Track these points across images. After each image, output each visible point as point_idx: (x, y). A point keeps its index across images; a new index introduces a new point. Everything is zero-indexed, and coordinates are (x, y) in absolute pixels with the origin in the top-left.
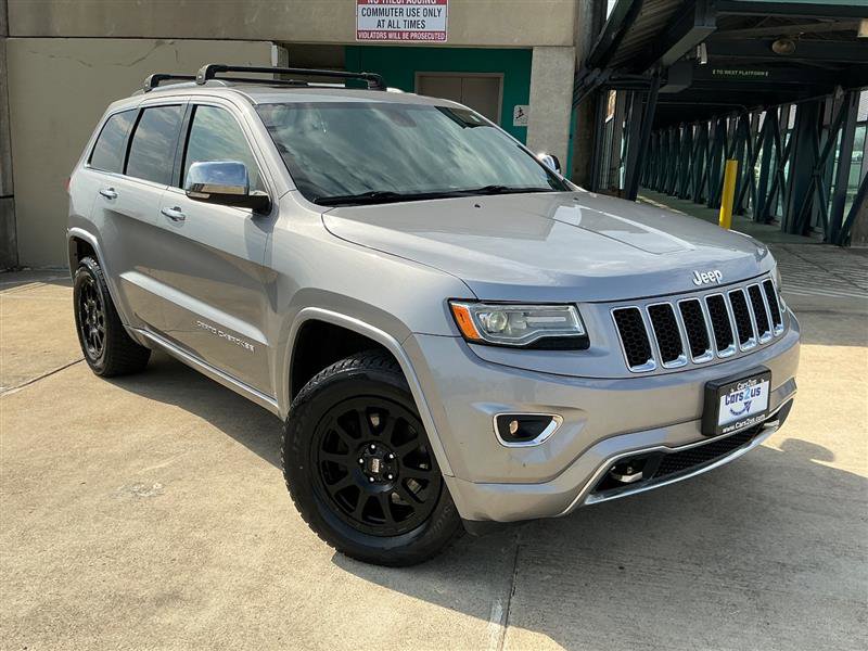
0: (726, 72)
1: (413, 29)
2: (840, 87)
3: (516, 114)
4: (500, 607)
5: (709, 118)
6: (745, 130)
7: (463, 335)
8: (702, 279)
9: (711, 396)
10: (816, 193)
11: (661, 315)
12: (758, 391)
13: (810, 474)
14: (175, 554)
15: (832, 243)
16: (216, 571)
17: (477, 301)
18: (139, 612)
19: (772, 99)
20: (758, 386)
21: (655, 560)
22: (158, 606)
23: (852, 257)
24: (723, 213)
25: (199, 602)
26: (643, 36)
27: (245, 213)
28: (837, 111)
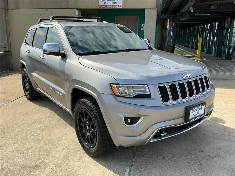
0: (199, 14)
1: (113, 5)
2: (229, 18)
3: (142, 26)
4: (128, 170)
5: (195, 26)
6: (204, 30)
7: (115, 94)
8: (185, 76)
9: (187, 111)
10: (223, 46)
11: (173, 87)
12: (201, 109)
13: (219, 127)
14: (40, 153)
15: (227, 59)
16: (51, 158)
17: (118, 84)
18: (28, 171)
19: (211, 21)
20: (202, 107)
21: (173, 155)
22: (33, 169)
23: (232, 63)
24: (198, 52)
25: (45, 168)
26: (175, 5)
27: (59, 58)
28: (228, 24)
